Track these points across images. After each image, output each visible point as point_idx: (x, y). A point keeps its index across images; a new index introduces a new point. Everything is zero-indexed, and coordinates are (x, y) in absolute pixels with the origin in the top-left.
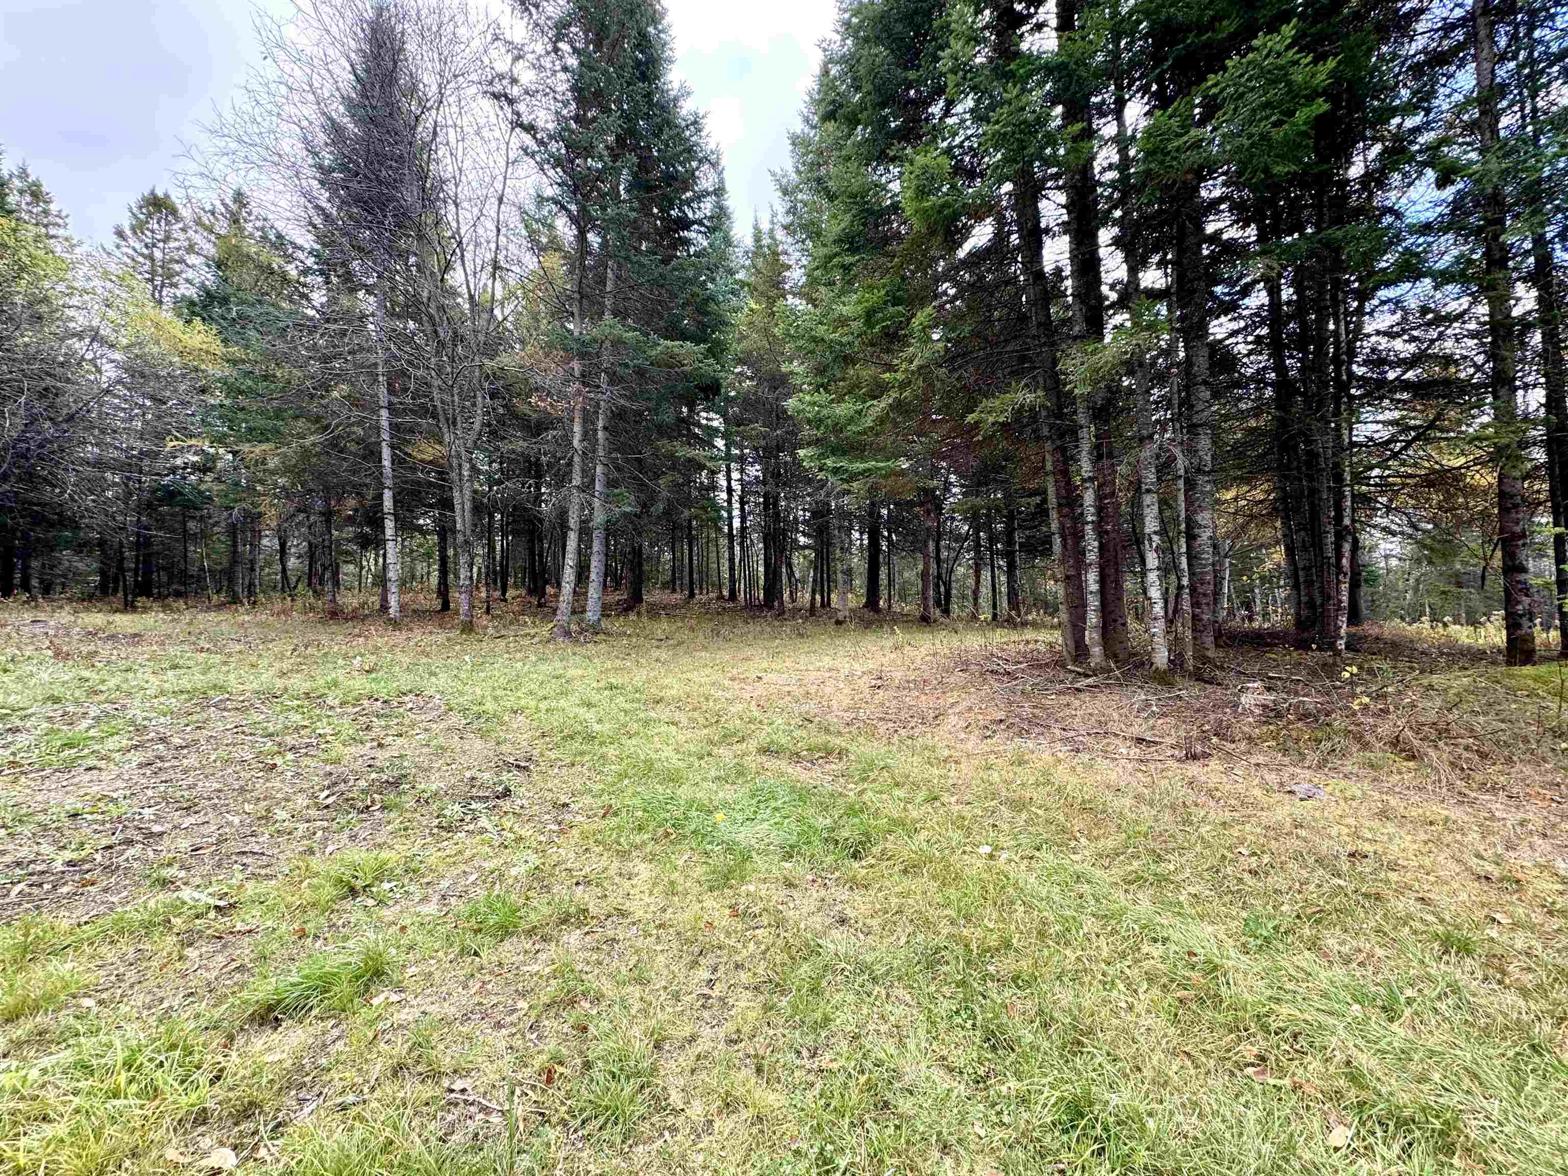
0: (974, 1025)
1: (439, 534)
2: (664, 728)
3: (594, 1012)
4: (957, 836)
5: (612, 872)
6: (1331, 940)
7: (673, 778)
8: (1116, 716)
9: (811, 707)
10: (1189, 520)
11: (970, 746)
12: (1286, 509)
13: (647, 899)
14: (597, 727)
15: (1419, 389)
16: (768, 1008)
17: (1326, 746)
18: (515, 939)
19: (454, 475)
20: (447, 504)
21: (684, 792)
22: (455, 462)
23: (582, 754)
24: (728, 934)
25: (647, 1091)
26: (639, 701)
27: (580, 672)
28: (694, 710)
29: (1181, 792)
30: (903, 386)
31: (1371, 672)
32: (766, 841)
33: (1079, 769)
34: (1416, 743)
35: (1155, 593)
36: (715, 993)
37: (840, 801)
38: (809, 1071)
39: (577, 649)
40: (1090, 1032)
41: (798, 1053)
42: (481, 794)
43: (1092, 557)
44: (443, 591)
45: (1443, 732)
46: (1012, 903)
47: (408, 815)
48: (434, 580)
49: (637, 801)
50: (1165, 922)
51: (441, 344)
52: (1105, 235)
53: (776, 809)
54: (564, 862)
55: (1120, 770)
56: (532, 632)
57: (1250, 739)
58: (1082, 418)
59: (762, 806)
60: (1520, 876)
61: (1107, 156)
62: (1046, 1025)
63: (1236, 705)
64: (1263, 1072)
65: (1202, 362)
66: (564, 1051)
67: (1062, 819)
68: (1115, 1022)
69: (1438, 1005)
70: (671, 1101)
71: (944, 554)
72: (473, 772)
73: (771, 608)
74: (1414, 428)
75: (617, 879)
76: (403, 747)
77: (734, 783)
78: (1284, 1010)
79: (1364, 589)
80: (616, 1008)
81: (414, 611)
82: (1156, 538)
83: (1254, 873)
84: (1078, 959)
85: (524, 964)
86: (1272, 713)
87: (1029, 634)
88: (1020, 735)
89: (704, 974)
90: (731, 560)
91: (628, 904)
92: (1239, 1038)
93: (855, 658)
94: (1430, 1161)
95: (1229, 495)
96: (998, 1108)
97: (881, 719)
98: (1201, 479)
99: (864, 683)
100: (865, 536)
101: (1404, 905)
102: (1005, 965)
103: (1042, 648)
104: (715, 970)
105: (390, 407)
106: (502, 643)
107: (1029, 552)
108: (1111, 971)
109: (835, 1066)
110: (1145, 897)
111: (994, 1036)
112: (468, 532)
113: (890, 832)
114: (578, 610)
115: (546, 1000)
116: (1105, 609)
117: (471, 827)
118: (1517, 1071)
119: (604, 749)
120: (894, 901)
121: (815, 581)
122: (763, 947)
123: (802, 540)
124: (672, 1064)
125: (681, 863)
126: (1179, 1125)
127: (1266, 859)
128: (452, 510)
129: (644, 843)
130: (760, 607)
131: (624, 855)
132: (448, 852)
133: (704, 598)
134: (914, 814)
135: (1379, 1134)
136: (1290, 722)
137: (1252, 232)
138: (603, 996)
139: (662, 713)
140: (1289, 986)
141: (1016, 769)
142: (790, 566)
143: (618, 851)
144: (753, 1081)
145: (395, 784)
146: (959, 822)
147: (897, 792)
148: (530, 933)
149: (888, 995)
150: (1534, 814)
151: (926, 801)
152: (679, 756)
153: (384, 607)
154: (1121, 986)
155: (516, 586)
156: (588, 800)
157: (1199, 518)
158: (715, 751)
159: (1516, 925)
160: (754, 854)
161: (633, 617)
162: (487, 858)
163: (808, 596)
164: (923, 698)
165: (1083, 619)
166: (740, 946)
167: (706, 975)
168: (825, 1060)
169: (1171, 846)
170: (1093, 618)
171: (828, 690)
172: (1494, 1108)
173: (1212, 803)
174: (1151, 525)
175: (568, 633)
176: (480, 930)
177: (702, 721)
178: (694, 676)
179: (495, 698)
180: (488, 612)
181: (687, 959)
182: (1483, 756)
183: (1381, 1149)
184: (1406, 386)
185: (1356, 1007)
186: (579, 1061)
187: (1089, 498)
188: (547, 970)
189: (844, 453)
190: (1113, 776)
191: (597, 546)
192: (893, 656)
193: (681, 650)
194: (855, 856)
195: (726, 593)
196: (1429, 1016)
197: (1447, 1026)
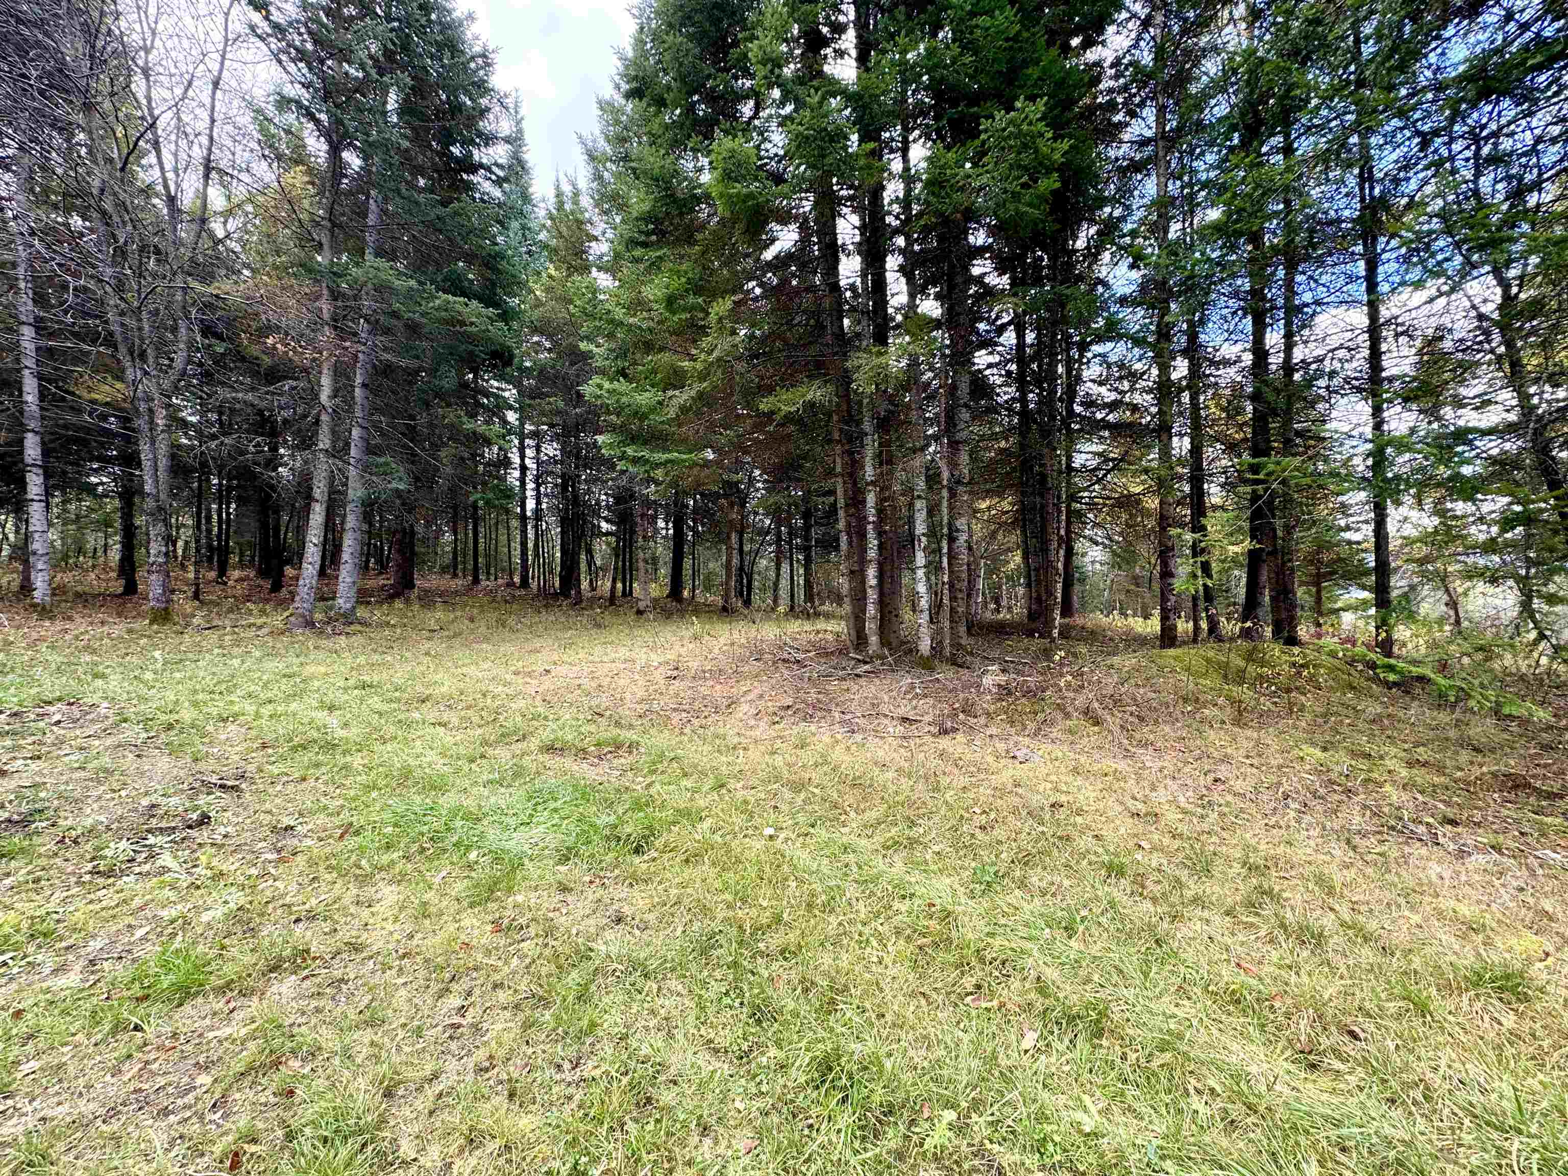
0: (742, 1003)
1: (121, 495)
2: (431, 730)
3: (306, 1070)
4: (738, 820)
5: (347, 899)
6: (1035, 878)
7: (436, 786)
8: (886, 699)
9: (604, 701)
10: (950, 525)
11: (757, 733)
12: (1024, 520)
13: (390, 927)
14: (341, 733)
15: (1117, 429)
16: (527, 1025)
17: (1040, 717)
18: (200, 1000)
19: (141, 423)
20: (131, 460)
21: (448, 801)
22: (143, 407)
23: (317, 765)
24: (488, 953)
25: (370, 1148)
26: (398, 700)
27: (323, 669)
28: (468, 708)
29: (934, 763)
30: (702, 377)
31: (1075, 655)
32: (541, 845)
33: (854, 748)
34: (1100, 712)
35: (922, 588)
36: (469, 1019)
37: (625, 796)
38: (569, 1084)
39: (323, 643)
40: (846, 988)
41: (559, 1067)
42: (164, 824)
43: (872, 554)
44: (128, 567)
45: (1117, 702)
46: (786, 879)
47: (43, 862)
48: (115, 555)
49: (387, 816)
50: (913, 880)
51: (121, 253)
52: (893, 262)
53: (555, 810)
54: (283, 896)
55: (886, 747)
56: (259, 622)
57: (988, 714)
58: (867, 426)
59: (539, 808)
60: (1157, 810)
61: (893, 189)
62: (806, 990)
63: (979, 686)
64: (979, 999)
65: (964, 389)
66: (260, 1125)
67: (835, 795)
68: (867, 976)
69: (1101, 919)
70: (401, 1153)
71: (747, 548)
72: (154, 798)
73: (567, 596)
74: (1113, 460)
75: (353, 909)
76: (40, 773)
77: (510, 786)
78: (997, 942)
79: (1077, 588)
80: (337, 1061)
81: (78, 595)
82: (923, 539)
83: (983, 828)
84: (840, 924)
85: (211, 1028)
86: (1005, 691)
87: (821, 625)
88: (805, 720)
89: (454, 1001)
90: (524, 544)
91: (365, 935)
92: (963, 973)
93: (653, 649)
94: (1088, 1046)
95: (983, 505)
96: (758, 1080)
97: (675, 710)
98: (961, 489)
99: (659, 676)
100: (671, 525)
101: (1084, 842)
102: (774, 941)
103: (830, 637)
104: (469, 994)
105: (39, 326)
106: (213, 636)
107: (825, 548)
108: (867, 931)
109: (597, 1073)
110: (898, 860)
111: (760, 1010)
112: (162, 496)
113: (674, 823)
114: (325, 597)
115: (240, 1067)
116: (882, 603)
117: (146, 867)
118: (1146, 961)
119: (349, 759)
120: (674, 891)
121: (616, 569)
122: (528, 961)
123: (605, 526)
124: (407, 1112)
125: (437, 880)
126: (912, 1058)
127: (993, 815)
128: (139, 465)
129: (393, 863)
130: (555, 596)
131: (364, 880)
132: (104, 903)
133: (491, 584)
134: (702, 803)
135: (1056, 1032)
136: (1017, 699)
137: (1006, 279)
138: (320, 1049)
139: (430, 713)
140: (1003, 921)
141: (798, 751)
142: (589, 552)
143: (356, 877)
144: (505, 1106)
145: (23, 823)
146: (744, 808)
147: (685, 783)
148: (221, 991)
149: (659, 989)
150: (1169, 762)
151: (713, 789)
152: (446, 761)
153: (26, 588)
154: (874, 943)
155: (241, 565)
156: (321, 819)
157: (958, 523)
158: (490, 752)
159: (1154, 849)
160: (526, 861)
161: (398, 604)
162: (169, 903)
163: (609, 584)
164: (718, 687)
165: (864, 611)
166: (500, 963)
167: (457, 1002)
168: (588, 1069)
169: (921, 811)
170: (871, 610)
171: (622, 682)
172: (1130, 994)
173: (956, 771)
174: (920, 528)
175: (309, 624)
176: (146, 997)
177: (476, 719)
178: (471, 670)
179: (195, 704)
180: (196, 596)
181: (435, 987)
182: (1141, 719)
183: (1056, 1044)
184: (1107, 426)
185: (1047, 930)
186: (280, 1133)
187: (871, 499)
188: (244, 1031)
189: (646, 443)
190: (881, 753)
191: (351, 521)
192: (691, 646)
193: (456, 642)
194: (637, 851)
195: (517, 579)
196: (1095, 931)
197: (1105, 935)
